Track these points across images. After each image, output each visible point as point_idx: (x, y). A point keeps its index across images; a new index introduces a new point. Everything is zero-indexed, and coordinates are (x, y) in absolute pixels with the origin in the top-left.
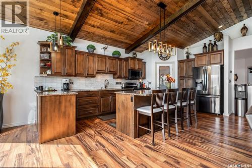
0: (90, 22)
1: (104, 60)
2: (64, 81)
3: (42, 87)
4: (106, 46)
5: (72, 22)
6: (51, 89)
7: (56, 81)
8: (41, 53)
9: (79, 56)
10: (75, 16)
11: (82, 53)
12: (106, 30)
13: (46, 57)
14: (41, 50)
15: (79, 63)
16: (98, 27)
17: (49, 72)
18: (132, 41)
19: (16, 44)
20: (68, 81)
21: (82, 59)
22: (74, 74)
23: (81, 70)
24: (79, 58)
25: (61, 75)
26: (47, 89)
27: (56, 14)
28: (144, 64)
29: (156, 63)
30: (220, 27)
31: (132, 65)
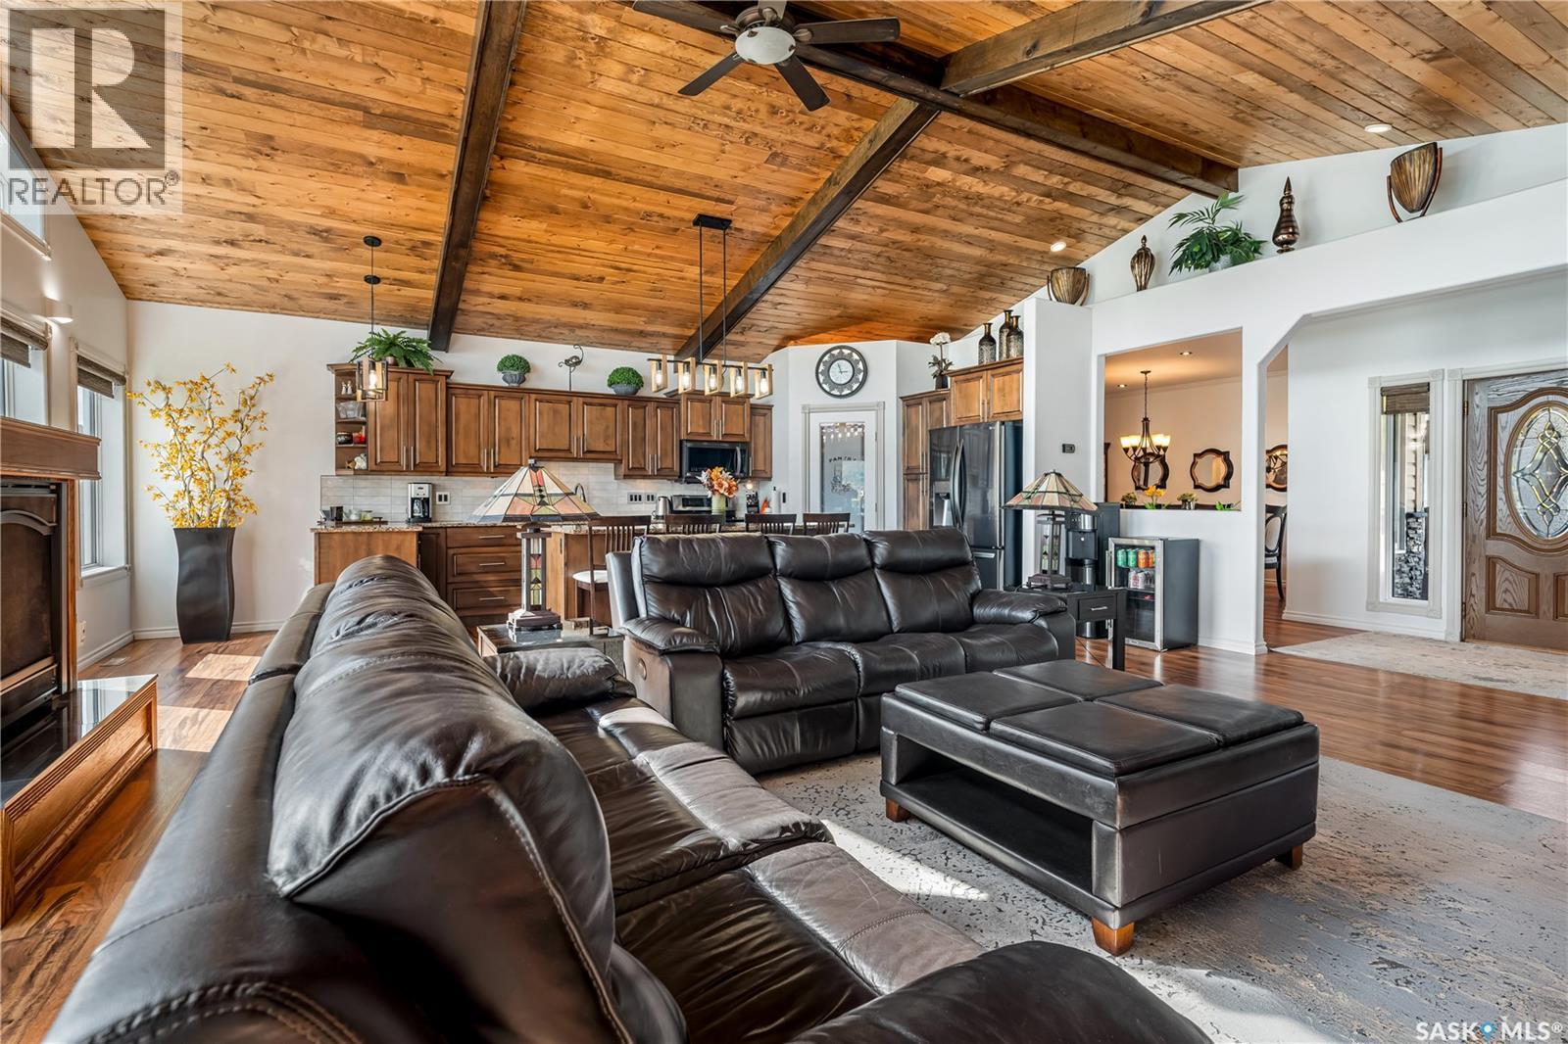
0: (485, 288)
1: (563, 408)
2: (413, 491)
3: (340, 509)
4: (577, 352)
5: (430, 295)
6: (368, 517)
7: (388, 491)
8: (340, 399)
9: (463, 401)
10: (433, 279)
11: (475, 391)
12: (557, 304)
13: (352, 412)
14: (338, 388)
15: (461, 426)
16: (520, 299)
17: (360, 463)
18: (683, 325)
19: (266, 378)
20: (425, 492)
21: (474, 410)
22: (443, 468)
23: (473, 451)
24: (463, 408)
25: (399, 472)
26: (354, 518)
27: (374, 280)
28: (761, 412)
29: (808, 411)
30: (1058, 247)
31: (691, 423)
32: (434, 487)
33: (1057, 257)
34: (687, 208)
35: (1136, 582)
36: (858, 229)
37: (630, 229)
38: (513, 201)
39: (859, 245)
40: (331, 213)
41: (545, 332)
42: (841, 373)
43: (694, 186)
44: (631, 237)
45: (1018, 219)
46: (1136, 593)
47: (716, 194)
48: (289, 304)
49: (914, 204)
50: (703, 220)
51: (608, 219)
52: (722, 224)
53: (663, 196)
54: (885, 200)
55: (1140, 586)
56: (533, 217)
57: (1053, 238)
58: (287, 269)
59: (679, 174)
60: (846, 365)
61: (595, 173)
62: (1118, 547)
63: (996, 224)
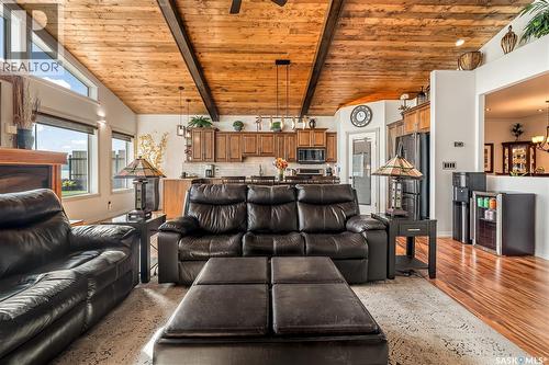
1: (254, 138)
2: (207, 167)
3: (185, 173)
6: (193, 176)
9: (220, 138)
11: (224, 134)
15: (220, 146)
17: (191, 158)
19: (166, 134)
21: (224, 141)
22: (214, 159)
23: (223, 154)
24: (220, 140)
25: (201, 161)
26: (189, 176)
27: (189, 101)
28: (331, 136)
29: (348, 134)
30: (460, 43)
31: (302, 141)
32: (214, 166)
33: (462, 49)
34: (271, 59)
35: (489, 216)
36: (346, 54)
37: (254, 70)
38: (212, 68)
39: (350, 61)
40: (165, 81)
41: (248, 112)
42: (361, 117)
43: (268, 49)
44: (257, 73)
45: (428, 33)
46: (488, 222)
47: (278, 51)
48: (171, 111)
49: (367, 37)
50: (278, 62)
51: (246, 69)
52: (287, 62)
53: (259, 56)
54: (351, 38)
55: (491, 219)
56: (221, 72)
57: (455, 39)
58: (166, 100)
59: (259, 46)
60: (362, 113)
61: (230, 52)
62: (478, 196)
63: (416, 38)
